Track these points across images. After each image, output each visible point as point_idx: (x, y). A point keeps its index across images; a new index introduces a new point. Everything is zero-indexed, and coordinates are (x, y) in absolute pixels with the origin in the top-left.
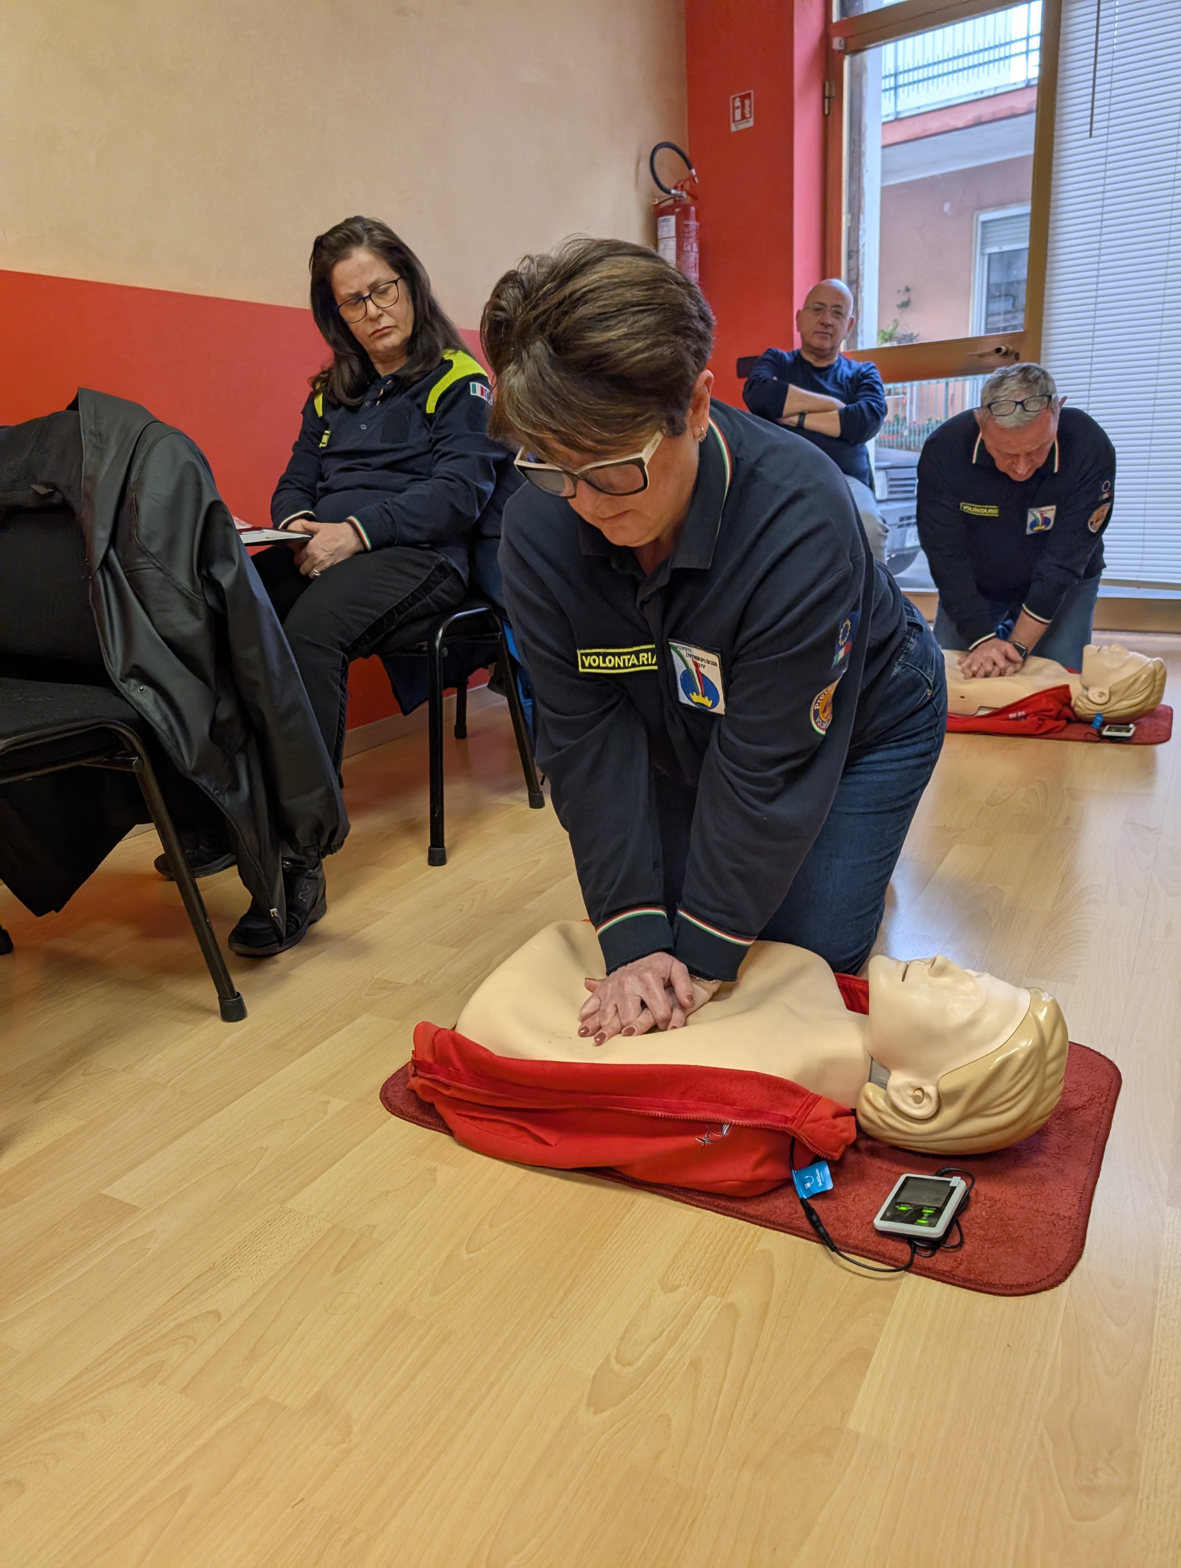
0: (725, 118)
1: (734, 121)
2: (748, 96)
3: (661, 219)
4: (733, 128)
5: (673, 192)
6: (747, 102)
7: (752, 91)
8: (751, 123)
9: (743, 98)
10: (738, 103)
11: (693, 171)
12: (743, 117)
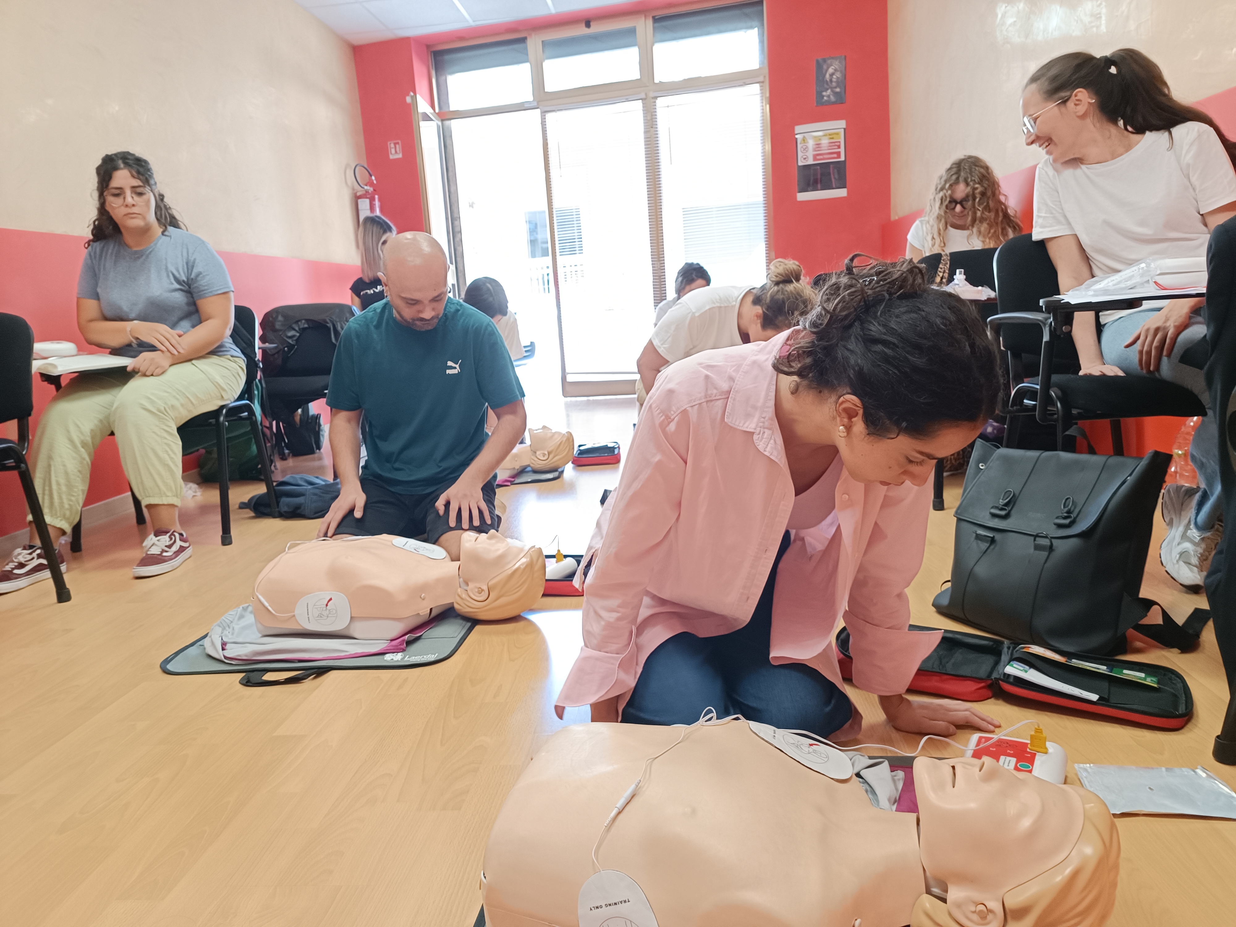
0: (386, 152)
1: (391, 153)
2: (398, 143)
3: (359, 201)
4: (391, 157)
5: (366, 187)
6: (397, 146)
7: (400, 142)
8: (400, 156)
9: (395, 144)
10: (392, 145)
11: (373, 178)
12: (396, 152)
